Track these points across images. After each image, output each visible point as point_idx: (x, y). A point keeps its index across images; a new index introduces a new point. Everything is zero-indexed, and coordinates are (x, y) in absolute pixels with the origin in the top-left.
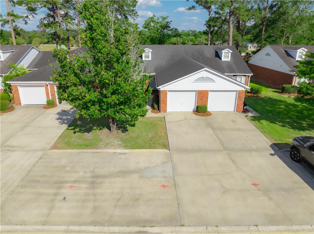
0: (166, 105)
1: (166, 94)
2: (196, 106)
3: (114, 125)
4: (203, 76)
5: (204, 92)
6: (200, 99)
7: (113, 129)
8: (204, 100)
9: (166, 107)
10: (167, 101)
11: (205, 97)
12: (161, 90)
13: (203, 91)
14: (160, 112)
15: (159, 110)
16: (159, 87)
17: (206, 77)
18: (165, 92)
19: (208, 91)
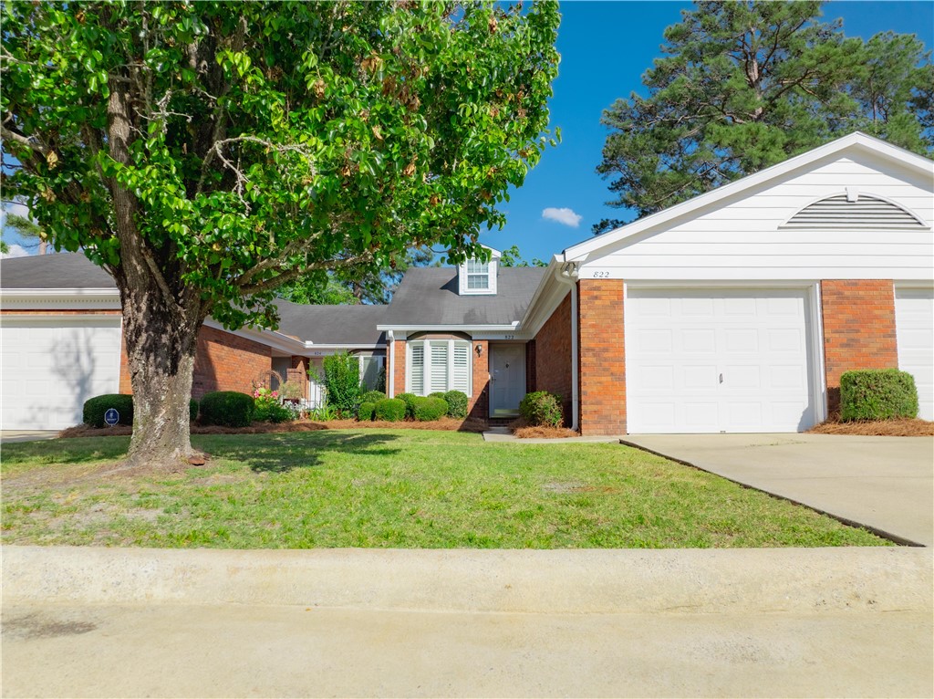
0: (620, 377)
1: (618, 304)
2: (822, 389)
3: (173, 370)
4: (841, 192)
5: (861, 293)
6: (844, 338)
7: (155, 412)
8: (874, 347)
9: (623, 398)
10: (621, 350)
11: (876, 325)
12: (583, 273)
13: (854, 284)
14: (579, 430)
15: (567, 424)
16: (573, 254)
17: (864, 198)
18: (613, 293)
19: (885, 284)
